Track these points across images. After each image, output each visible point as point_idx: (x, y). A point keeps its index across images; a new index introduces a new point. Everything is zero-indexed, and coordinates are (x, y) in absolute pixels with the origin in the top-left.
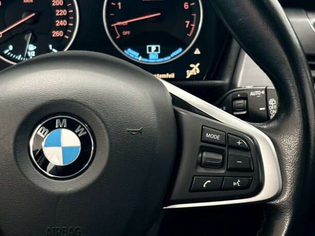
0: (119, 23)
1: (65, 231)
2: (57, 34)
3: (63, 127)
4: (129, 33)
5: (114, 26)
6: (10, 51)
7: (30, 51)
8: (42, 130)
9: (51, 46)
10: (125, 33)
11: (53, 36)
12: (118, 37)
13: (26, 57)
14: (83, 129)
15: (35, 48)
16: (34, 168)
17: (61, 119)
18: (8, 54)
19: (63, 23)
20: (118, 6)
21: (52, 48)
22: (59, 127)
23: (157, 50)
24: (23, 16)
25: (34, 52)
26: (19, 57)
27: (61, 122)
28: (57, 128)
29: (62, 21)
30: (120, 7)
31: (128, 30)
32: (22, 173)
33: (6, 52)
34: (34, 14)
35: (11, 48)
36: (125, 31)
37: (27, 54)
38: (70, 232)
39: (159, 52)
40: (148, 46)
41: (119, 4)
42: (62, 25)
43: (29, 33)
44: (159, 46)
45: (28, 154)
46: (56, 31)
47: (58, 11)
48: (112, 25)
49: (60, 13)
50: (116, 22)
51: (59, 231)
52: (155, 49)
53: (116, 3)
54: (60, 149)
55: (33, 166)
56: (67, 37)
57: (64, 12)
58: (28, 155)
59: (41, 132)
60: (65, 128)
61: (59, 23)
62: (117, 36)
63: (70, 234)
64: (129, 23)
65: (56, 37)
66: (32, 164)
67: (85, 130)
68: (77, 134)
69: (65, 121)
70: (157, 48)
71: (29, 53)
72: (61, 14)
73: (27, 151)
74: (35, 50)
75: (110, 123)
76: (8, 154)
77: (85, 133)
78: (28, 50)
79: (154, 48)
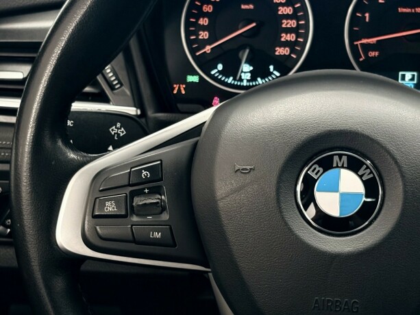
0: (364, 41)
1: (338, 304)
2: (281, 51)
3: (343, 167)
4: (377, 54)
5: (357, 45)
6: (219, 71)
7: (245, 72)
8: (315, 169)
9: (271, 68)
10: (372, 54)
11: (277, 53)
12: (361, 60)
13: (238, 81)
14: (368, 171)
15: (251, 68)
16: (301, 218)
17: (340, 156)
18: (216, 75)
19: (291, 37)
20: (365, 17)
21: (274, 70)
22: (337, 167)
23: (412, 79)
24: (240, 27)
25: (249, 75)
26: (230, 80)
27: (340, 160)
28: (335, 167)
29: (289, 35)
30: (367, 20)
31: (375, 51)
32: (286, 224)
33: (213, 72)
34: (254, 24)
35: (220, 67)
36: (372, 51)
37: (241, 76)
38: (345, 305)
39: (415, 82)
40: (401, 73)
41: (367, 15)
42: (289, 39)
43: (245, 49)
44: (415, 74)
45: (294, 198)
46: (280, 47)
47: (284, 21)
48: (355, 43)
49: (287, 23)
50: (360, 40)
51: (330, 304)
52: (410, 77)
53: (363, 13)
54: (337, 195)
55: (300, 216)
56: (294, 56)
57: (292, 23)
58: (294, 201)
59: (313, 171)
60: (345, 168)
61: (286, 37)
62: (361, 57)
63: (344, 309)
64: (378, 41)
65: (280, 55)
66: (298, 213)
67: (371, 172)
68: (361, 177)
69: (345, 158)
70: (414, 75)
71: (243, 74)
72: (288, 26)
73: (293, 195)
74: (251, 72)
75: (406, 165)
76: (270, 197)
77: (371, 176)
78: (242, 72)
79: (408, 75)
